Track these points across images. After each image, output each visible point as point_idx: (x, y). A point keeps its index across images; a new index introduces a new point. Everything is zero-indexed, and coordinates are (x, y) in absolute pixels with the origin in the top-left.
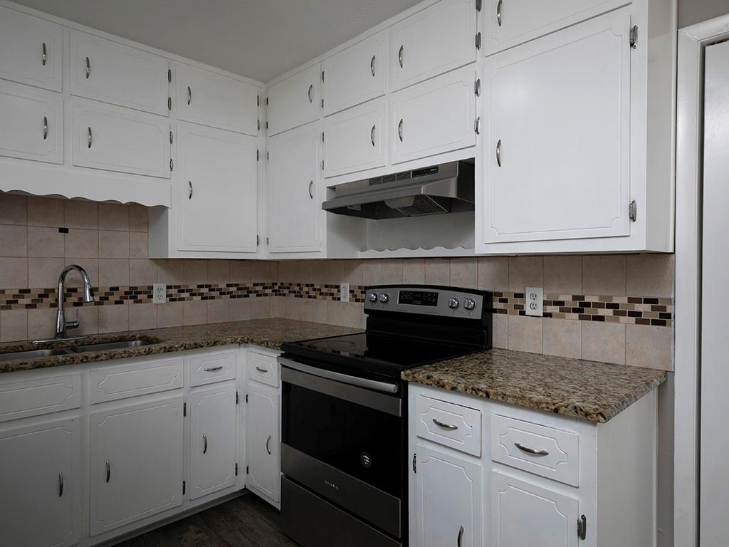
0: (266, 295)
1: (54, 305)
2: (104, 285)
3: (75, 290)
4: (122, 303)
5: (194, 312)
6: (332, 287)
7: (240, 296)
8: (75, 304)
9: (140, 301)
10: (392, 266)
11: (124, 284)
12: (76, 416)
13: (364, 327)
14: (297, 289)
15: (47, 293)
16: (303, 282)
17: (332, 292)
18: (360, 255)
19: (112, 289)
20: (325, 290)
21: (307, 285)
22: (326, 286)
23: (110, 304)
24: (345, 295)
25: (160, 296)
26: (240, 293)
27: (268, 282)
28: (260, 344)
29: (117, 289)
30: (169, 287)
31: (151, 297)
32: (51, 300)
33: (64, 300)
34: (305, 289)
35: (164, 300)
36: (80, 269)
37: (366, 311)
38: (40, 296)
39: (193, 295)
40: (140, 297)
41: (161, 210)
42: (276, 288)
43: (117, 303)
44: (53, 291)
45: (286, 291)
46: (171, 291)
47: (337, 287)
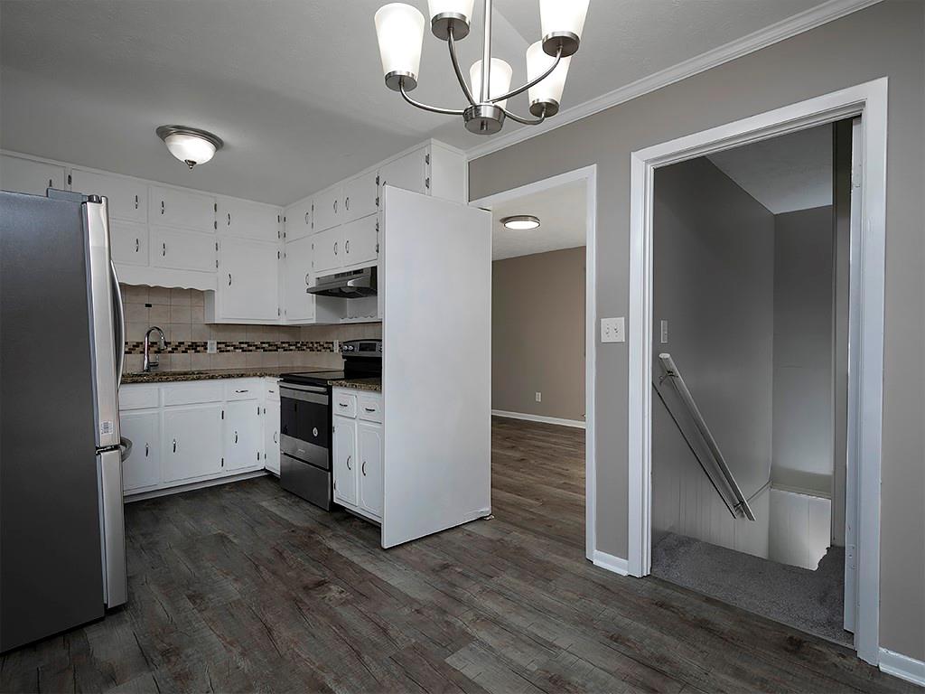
0: (291, 350)
1: (143, 352)
2: (175, 340)
3: (156, 343)
4: (186, 352)
5: (236, 360)
6: (330, 343)
7: (270, 351)
8: (156, 352)
9: (199, 352)
10: (360, 328)
11: (188, 340)
12: (155, 411)
13: (343, 368)
14: (311, 345)
15: (138, 345)
16: (314, 341)
17: (328, 347)
18: (341, 321)
19: (180, 343)
20: (325, 346)
21: (317, 343)
22: (327, 343)
23: (179, 352)
24: (336, 349)
25: (212, 348)
26: (270, 348)
27: (292, 340)
28: (270, 375)
29: (183, 343)
30: (218, 343)
31: (206, 349)
32: (140, 349)
33: (148, 349)
34: (315, 345)
35: (215, 351)
36: (159, 329)
37: (344, 357)
38: (134, 346)
39: (235, 348)
40: (198, 349)
41: (211, 292)
42: (299, 345)
43: (183, 352)
44: (142, 343)
45: (305, 348)
46: (220, 346)
47: (332, 343)
